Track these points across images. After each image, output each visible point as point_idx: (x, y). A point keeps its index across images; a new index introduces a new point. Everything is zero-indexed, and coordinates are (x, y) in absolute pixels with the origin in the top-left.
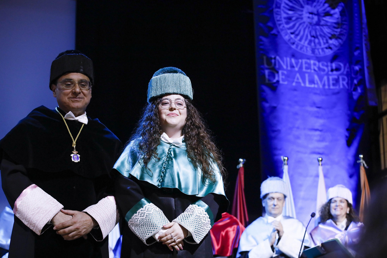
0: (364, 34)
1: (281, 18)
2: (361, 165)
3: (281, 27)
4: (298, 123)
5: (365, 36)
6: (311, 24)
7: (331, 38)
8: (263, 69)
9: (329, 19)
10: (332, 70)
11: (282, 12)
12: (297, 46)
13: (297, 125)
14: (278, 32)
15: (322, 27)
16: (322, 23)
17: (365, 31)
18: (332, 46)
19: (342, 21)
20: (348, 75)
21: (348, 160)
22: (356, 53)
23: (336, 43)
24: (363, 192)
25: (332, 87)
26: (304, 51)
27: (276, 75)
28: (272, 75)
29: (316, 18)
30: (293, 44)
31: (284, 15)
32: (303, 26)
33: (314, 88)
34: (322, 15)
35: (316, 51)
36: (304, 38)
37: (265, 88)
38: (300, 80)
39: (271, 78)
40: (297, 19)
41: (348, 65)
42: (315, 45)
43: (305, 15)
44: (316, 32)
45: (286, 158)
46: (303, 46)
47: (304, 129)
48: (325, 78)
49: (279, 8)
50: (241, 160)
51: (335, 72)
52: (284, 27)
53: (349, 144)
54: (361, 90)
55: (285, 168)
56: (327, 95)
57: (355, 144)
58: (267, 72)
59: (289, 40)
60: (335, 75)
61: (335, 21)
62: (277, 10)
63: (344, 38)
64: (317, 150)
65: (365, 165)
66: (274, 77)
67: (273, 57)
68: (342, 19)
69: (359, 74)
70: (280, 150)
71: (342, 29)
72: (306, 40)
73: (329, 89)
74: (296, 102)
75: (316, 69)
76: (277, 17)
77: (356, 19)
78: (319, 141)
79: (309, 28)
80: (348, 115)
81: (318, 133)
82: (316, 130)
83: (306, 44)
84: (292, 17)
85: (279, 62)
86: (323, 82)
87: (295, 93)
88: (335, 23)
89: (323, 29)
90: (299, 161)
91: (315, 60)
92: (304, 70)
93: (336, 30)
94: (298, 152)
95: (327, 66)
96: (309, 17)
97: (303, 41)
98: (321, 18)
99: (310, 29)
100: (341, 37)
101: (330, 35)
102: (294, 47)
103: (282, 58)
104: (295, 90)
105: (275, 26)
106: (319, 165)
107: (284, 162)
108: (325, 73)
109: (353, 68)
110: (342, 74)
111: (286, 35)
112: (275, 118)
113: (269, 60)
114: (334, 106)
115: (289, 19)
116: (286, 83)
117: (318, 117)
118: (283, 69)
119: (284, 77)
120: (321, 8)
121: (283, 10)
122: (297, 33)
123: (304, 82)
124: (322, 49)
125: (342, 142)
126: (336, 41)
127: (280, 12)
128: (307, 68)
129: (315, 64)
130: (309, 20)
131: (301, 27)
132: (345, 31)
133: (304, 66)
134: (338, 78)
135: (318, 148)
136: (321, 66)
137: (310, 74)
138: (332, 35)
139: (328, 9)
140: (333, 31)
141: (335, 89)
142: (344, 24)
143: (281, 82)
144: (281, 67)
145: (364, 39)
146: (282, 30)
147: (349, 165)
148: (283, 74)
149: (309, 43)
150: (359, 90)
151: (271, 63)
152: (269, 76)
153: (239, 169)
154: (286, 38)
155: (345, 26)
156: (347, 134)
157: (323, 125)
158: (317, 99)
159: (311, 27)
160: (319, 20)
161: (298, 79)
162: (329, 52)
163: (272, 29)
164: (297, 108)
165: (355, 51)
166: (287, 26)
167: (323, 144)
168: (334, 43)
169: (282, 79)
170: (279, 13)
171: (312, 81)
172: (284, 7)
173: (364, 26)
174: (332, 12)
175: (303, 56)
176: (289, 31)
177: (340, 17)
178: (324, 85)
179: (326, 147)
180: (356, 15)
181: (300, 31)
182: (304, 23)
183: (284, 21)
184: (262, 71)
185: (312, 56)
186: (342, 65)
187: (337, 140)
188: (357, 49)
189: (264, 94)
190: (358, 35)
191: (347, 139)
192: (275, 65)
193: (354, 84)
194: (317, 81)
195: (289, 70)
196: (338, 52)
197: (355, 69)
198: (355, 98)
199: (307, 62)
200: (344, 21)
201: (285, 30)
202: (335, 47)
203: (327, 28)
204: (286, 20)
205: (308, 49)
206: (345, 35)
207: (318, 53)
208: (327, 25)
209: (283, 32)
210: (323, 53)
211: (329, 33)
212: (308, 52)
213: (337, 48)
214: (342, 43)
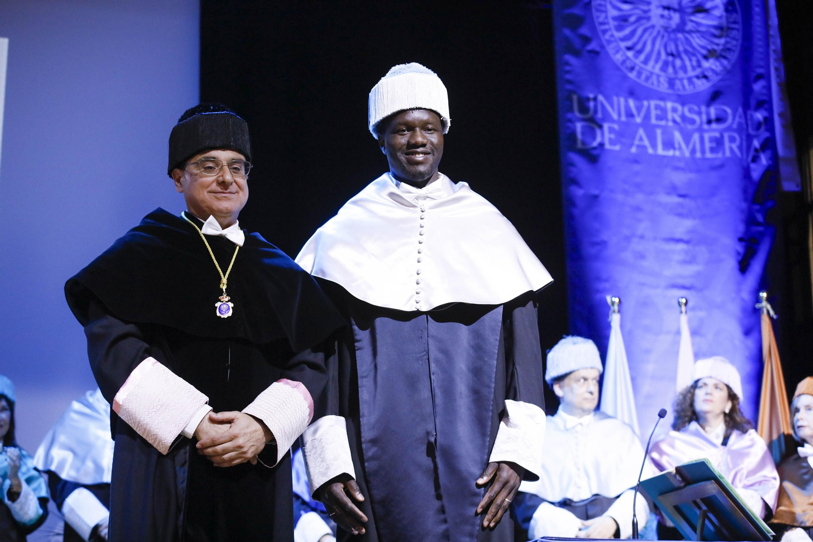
0: (772, 47)
1: (606, 17)
2: (763, 312)
3: (607, 36)
4: (643, 227)
5: (775, 51)
6: (666, 29)
7: (706, 58)
8: (573, 121)
9: (703, 18)
10: (709, 122)
11: (609, 7)
12: (639, 74)
13: (639, 232)
14: (602, 47)
15: (688, 36)
16: (690, 26)
17: (776, 43)
18: (709, 74)
19: (728, 22)
20: (739, 130)
21: (743, 300)
22: (758, 87)
23: (716, 66)
24: (768, 365)
25: (709, 155)
26: (653, 84)
27: (598, 132)
28: (590, 132)
29: (676, 17)
30: (632, 69)
31: (613, 13)
32: (651, 34)
33: (674, 157)
34: (689, 10)
35: (678, 83)
36: (654, 57)
37: (575, 158)
38: (646, 142)
39: (588, 139)
40: (639, 19)
41: (740, 110)
42: (675, 72)
43: (655, 12)
44: (677, 46)
45: (616, 300)
46: (652, 73)
47: (655, 239)
48: (696, 137)
51: (714, 126)
52: (612, 36)
53: (743, 267)
54: (768, 159)
55: (615, 320)
56: (698, 171)
57: (756, 267)
58: (579, 126)
59: (624, 62)
60: (715, 130)
61: (715, 23)
62: (599, 2)
63: (734, 56)
64: (680, 281)
65: (772, 313)
66: (594, 138)
67: (591, 96)
68: (727, 18)
69: (763, 128)
70: (607, 280)
71: (728, 39)
72: (657, 61)
73: (704, 159)
74: (638, 186)
75: (678, 119)
76: (598, 17)
77: (758, 18)
78: (684, 262)
79: (663, 37)
81: (681, 246)
82: (678, 241)
83: (657, 70)
84: (630, 16)
85: (603, 107)
86: (691, 146)
87: (637, 167)
88: (716, 27)
89: (691, 39)
90: (645, 304)
91: (674, 102)
92: (653, 121)
93: (716, 41)
94: (643, 284)
95: (699, 113)
96: (662, 16)
97: (651, 63)
98: (687, 18)
99: (665, 39)
100: (727, 55)
101: (704, 52)
102: (632, 75)
103: (608, 98)
104: (635, 160)
105: (595, 34)
106: (681, 312)
107: (612, 308)
108: (696, 126)
109: (752, 116)
110: (729, 129)
111: (617, 52)
112: (598, 217)
113: (584, 102)
114: (713, 194)
115: (623, 20)
116: (617, 148)
117: (680, 215)
118: (613, 121)
119: (613, 136)
121: (611, 3)
122: (639, 47)
123: (654, 146)
124: (690, 80)
125: (730, 264)
126: (718, 64)
127: (605, 6)
128: (659, 118)
129: (674, 110)
130: (662, 22)
131: (646, 35)
132: (734, 42)
133: (653, 113)
134: (722, 136)
135: (681, 277)
136: (687, 114)
137: (665, 130)
138: (709, 51)
140: (712, 42)
141: (715, 159)
142: (733, 29)
143: (607, 146)
144: (607, 117)
145: (772, 57)
146: (609, 42)
147: (744, 310)
148: (611, 130)
149: (664, 68)
150: (764, 160)
151: (588, 108)
152: (583, 134)
154: (618, 58)
155: (734, 33)
156: (741, 250)
157: (692, 231)
158: (679, 178)
159: (666, 35)
160: (683, 23)
161: (641, 139)
162: (702, 86)
163: (589, 43)
164: (639, 198)
165: (755, 82)
166: (618, 35)
167: (691, 269)
168: (714, 67)
169: (610, 139)
170: (603, 9)
171: (669, 144)
173: (774, 31)
174: (708, 5)
175: (651, 94)
176: (623, 45)
177: (724, 14)
178: (693, 151)
179: (698, 275)
180: (758, 10)
181: (645, 44)
182: (653, 27)
183: (612, 24)
184: (569, 124)
185: (668, 94)
186: (729, 111)
187: (719, 261)
188: (760, 77)
189: (574, 170)
190: (761, 50)
191: (740, 258)
192: (596, 111)
193: (752, 149)
194: (679, 144)
195: (623, 123)
196: (722, 84)
197: (755, 118)
198: (755, 176)
199: (659, 105)
200: (735, 22)
201: (616, 41)
202: (714, 75)
203: (698, 38)
204: (616, 23)
205: (662, 80)
206: (734, 51)
207: (681, 88)
208: (698, 31)
209: (612, 45)
210: (691, 87)
211: (703, 47)
212: (661, 86)
213: (719, 77)
214: (729, 67)
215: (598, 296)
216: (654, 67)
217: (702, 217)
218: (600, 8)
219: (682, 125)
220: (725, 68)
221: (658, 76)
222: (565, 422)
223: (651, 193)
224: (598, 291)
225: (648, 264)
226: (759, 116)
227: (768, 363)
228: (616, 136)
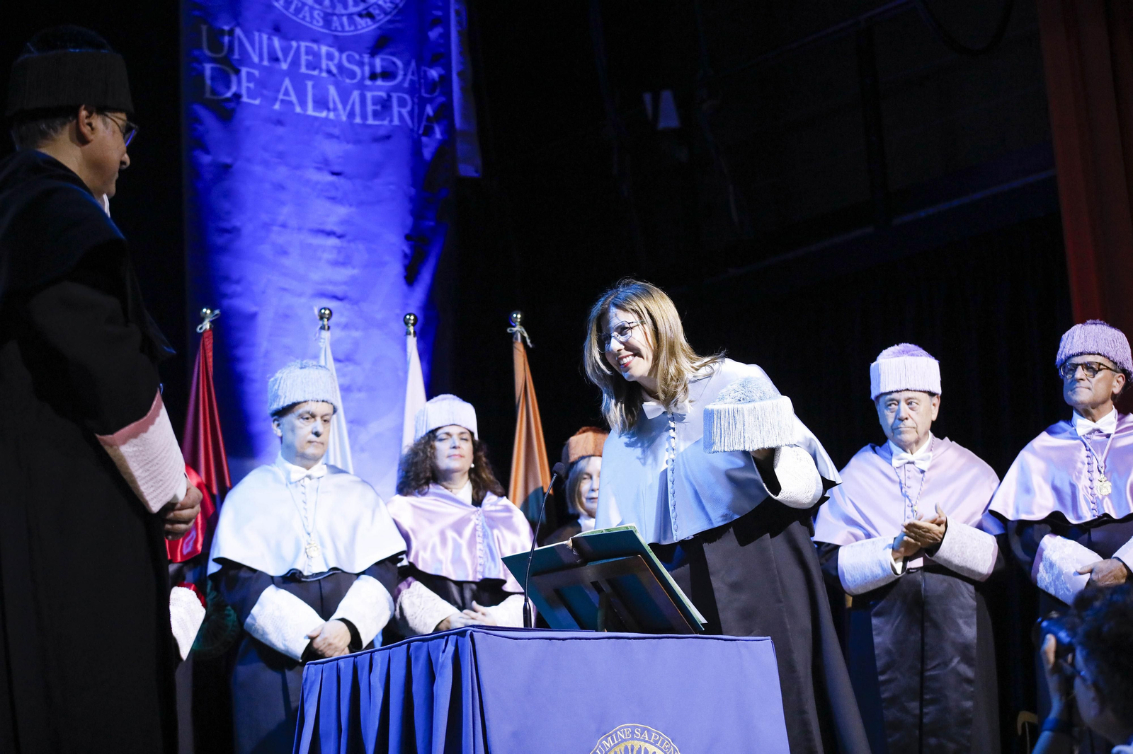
2: (516, 339)
4: (285, 212)
8: (200, 62)
10: (373, 76)
13: (281, 218)
18: (376, 12)
20: (413, 90)
22: (433, 34)
23: (385, 2)
25: (370, 121)
26: (304, 18)
27: (234, 79)
28: (223, 78)
33: (326, 119)
35: (335, 21)
37: (204, 113)
38: (293, 98)
39: (220, 88)
41: (413, 64)
42: (333, 5)
45: (327, 313)
46: (304, 4)
47: (300, 229)
48: (356, 95)
50: (207, 311)
51: (379, 82)
53: (410, 278)
54: (442, 134)
56: (357, 142)
57: (426, 277)
58: (208, 67)
60: (379, 88)
64: (331, 289)
65: (528, 341)
66: (228, 87)
67: (226, 28)
69: (436, 94)
70: (238, 282)
73: (365, 126)
74: (281, 156)
78: (336, 263)
80: (412, 200)
81: (333, 241)
82: (330, 234)
85: (241, 44)
86: (348, 107)
87: (280, 130)
91: (331, 46)
92: (303, 70)
94: (284, 290)
95: (361, 64)
103: (248, 33)
104: (279, 123)
108: (355, 81)
109: (425, 72)
110: (398, 88)
112: (228, 195)
113: (216, 35)
114: (375, 175)
116: (257, 102)
117: (333, 199)
118: (253, 65)
119: (252, 85)
123: (303, 103)
124: (350, 16)
125: (395, 269)
128: (313, 66)
129: (330, 57)
133: (304, 58)
134: (389, 96)
135: (331, 282)
136: (346, 64)
137: (317, 82)
141: (378, 127)
143: (245, 99)
144: (245, 60)
148: (250, 77)
150: (438, 134)
151: (222, 44)
152: (213, 79)
156: (407, 250)
157: (343, 222)
158: (333, 149)
161: (287, 93)
162: (366, 27)
164: (281, 173)
165: (431, 29)
167: (344, 273)
168: (381, 3)
169: (248, 88)
171: (321, 103)
175: (301, 33)
178: (351, 115)
179: (353, 281)
184: (195, 65)
185: (323, 33)
186: (399, 63)
187: (382, 264)
188: (436, 22)
189: (200, 128)
191: (407, 262)
192: (231, 50)
193: (425, 117)
194: (334, 103)
195: (265, 67)
196: (391, 26)
197: (428, 74)
198: (427, 153)
199: (311, 48)
202: (382, 16)
205: (316, 13)
207: (339, 29)
210: (352, 28)
212: (315, 22)
213: (389, 17)
214: (401, 5)
215: (226, 302)
217: (360, 204)
220: (397, 5)
221: (312, 9)
222: (288, 473)
223: (298, 167)
224: (224, 296)
225: (291, 262)
227: (523, 406)
228: (255, 86)
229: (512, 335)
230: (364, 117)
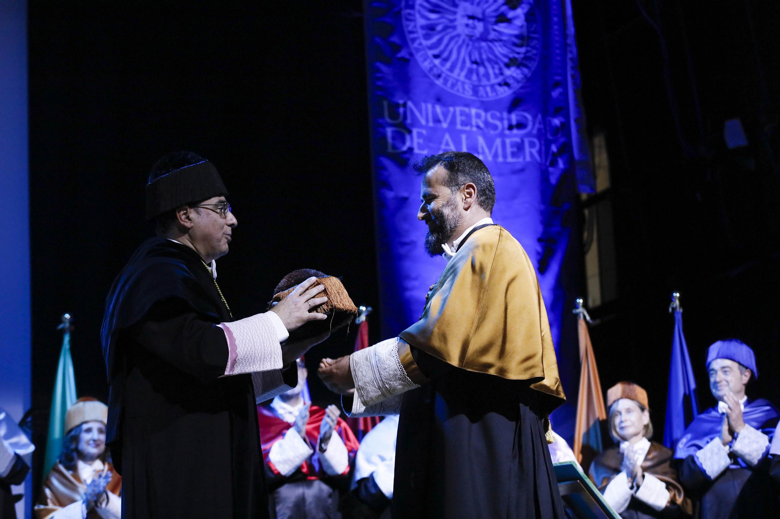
0: (569, 56)
1: (415, 26)
2: (580, 317)
3: (416, 45)
5: (571, 59)
6: (470, 37)
7: (508, 66)
8: (383, 126)
9: (505, 28)
10: (510, 127)
11: (417, 16)
14: (411, 55)
15: (491, 44)
16: (492, 35)
17: (572, 52)
18: (511, 81)
19: (529, 32)
20: (540, 135)
22: (555, 94)
23: (517, 74)
25: (510, 159)
26: (458, 91)
27: (408, 137)
28: (400, 137)
29: (480, 26)
30: (439, 76)
31: (421, 22)
32: (457, 42)
34: (493, 20)
35: (481, 89)
36: (459, 65)
37: (387, 162)
39: (398, 144)
40: (446, 28)
41: (540, 116)
42: (479, 79)
43: (461, 21)
44: (480, 54)
46: (457, 80)
48: (498, 142)
49: (412, 7)
50: (363, 308)
51: (515, 131)
52: (420, 44)
53: (542, 268)
54: (564, 163)
56: (500, 175)
57: (554, 268)
58: (389, 131)
59: (431, 70)
60: (515, 136)
61: (516, 32)
62: (408, 11)
63: (533, 65)
65: (588, 318)
66: (404, 142)
67: (401, 102)
68: (528, 28)
69: (559, 135)
70: (416, 279)
71: (529, 49)
72: (462, 69)
73: (505, 163)
75: (482, 125)
76: (408, 26)
77: (556, 27)
79: (468, 45)
80: (542, 213)
83: (462, 77)
84: (437, 24)
85: (412, 112)
86: (493, 151)
88: (516, 36)
89: (494, 48)
91: (478, 108)
92: (459, 127)
93: (518, 50)
95: (501, 119)
96: (467, 25)
97: (457, 71)
98: (490, 27)
99: (470, 47)
100: (528, 63)
101: (506, 60)
102: (439, 82)
103: (417, 105)
105: (404, 44)
108: (498, 132)
109: (550, 122)
110: (529, 135)
111: (425, 60)
112: (407, 218)
113: (394, 108)
114: (514, 197)
115: (430, 29)
116: (425, 152)
118: (421, 126)
119: (421, 141)
120: (489, 7)
121: (419, 12)
122: (445, 55)
124: (492, 86)
126: (518, 71)
127: (414, 15)
128: (464, 124)
129: (478, 116)
130: (467, 31)
131: (453, 43)
132: (534, 52)
133: (459, 119)
134: (523, 141)
136: (490, 120)
137: (469, 134)
138: (510, 59)
139: (504, 8)
140: (513, 51)
141: (515, 163)
142: (534, 39)
143: (416, 151)
144: (416, 123)
145: (570, 64)
146: (418, 50)
148: (420, 135)
149: (468, 76)
150: (561, 165)
151: (398, 114)
152: (393, 138)
153: (359, 325)
154: (426, 65)
155: (534, 42)
156: (539, 249)
159: (471, 43)
161: (447, 144)
162: (504, 93)
163: (399, 51)
165: (553, 89)
166: (426, 43)
168: (515, 75)
169: (419, 143)
170: (412, 18)
171: (473, 149)
172: (421, 5)
173: (570, 41)
174: (511, 14)
175: (457, 101)
176: (430, 53)
177: (525, 24)
178: (496, 156)
180: (555, 19)
181: (450, 53)
182: (459, 36)
183: (421, 32)
184: (380, 130)
185: (472, 100)
186: (529, 117)
188: (557, 85)
189: (385, 173)
190: (559, 58)
191: (539, 258)
192: (405, 117)
193: (551, 152)
194: (483, 148)
195: (431, 128)
196: (522, 91)
197: (553, 123)
198: (553, 180)
199: (464, 111)
200: (534, 32)
201: (424, 49)
202: (515, 83)
203: (500, 46)
204: (424, 32)
205: (467, 87)
206: (534, 60)
207: (484, 95)
208: (501, 40)
209: (420, 54)
210: (494, 94)
211: (506, 56)
212: (466, 93)
213: (520, 85)
214: (529, 75)
215: (408, 294)
216: (460, 75)
218: (409, 17)
219: (486, 130)
221: (463, 83)
226: (556, 122)
228: (424, 140)
229: (577, 315)
230: (505, 156)
